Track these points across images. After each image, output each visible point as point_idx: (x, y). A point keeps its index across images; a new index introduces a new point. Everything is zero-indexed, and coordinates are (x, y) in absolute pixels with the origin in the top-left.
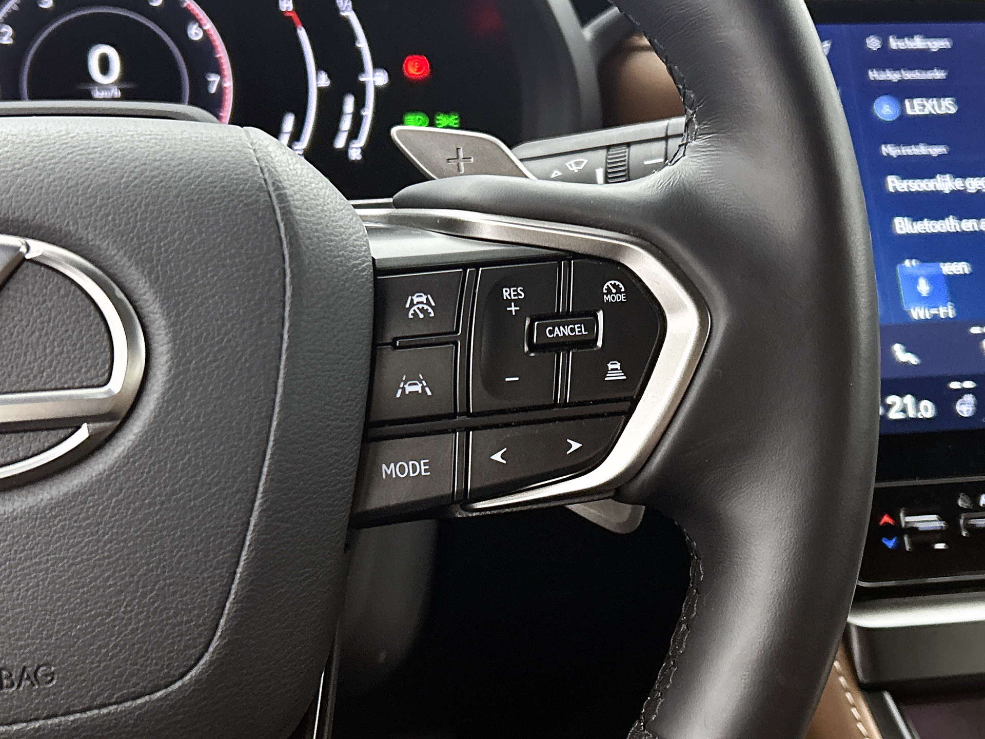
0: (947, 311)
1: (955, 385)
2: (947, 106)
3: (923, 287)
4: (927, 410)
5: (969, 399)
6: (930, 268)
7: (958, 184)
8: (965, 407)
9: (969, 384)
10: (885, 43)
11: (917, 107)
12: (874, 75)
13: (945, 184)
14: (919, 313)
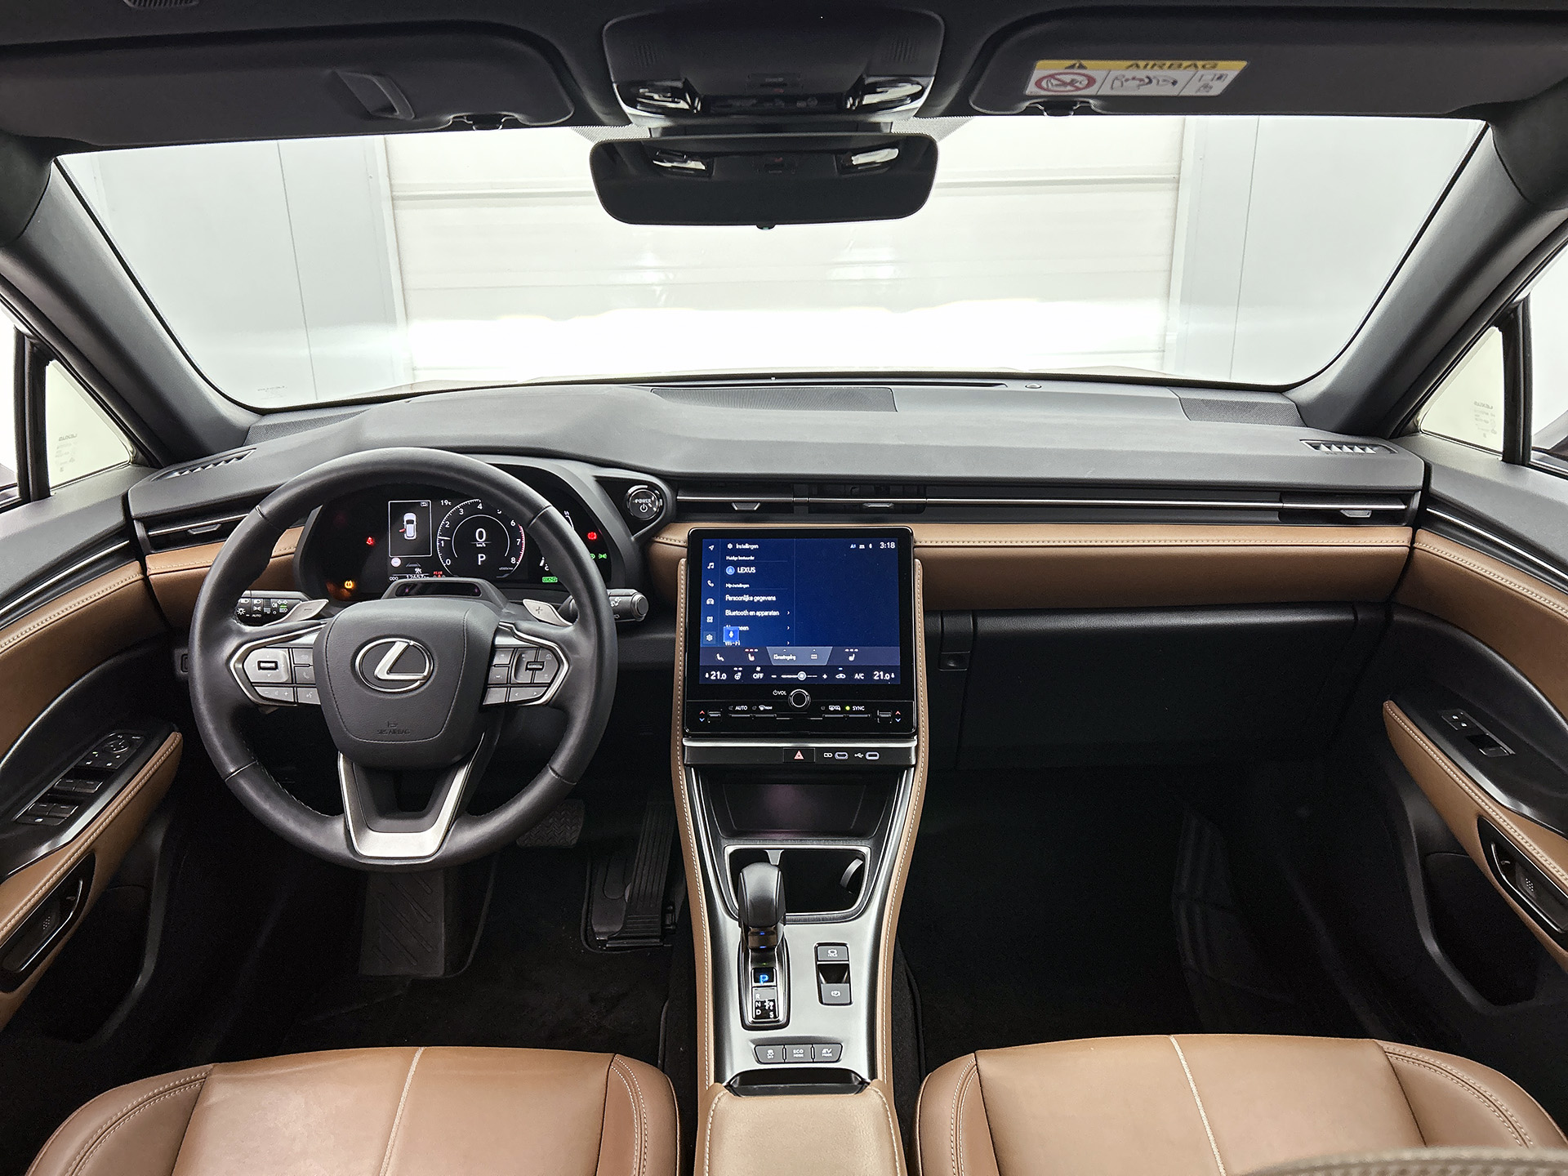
0: (738, 643)
1: (736, 669)
2: (753, 570)
3: (731, 635)
4: (724, 676)
5: (740, 674)
6: (735, 628)
7: (751, 598)
8: (738, 677)
9: (740, 669)
10: (734, 546)
11: (742, 570)
12: (728, 558)
13: (746, 598)
14: (728, 643)
